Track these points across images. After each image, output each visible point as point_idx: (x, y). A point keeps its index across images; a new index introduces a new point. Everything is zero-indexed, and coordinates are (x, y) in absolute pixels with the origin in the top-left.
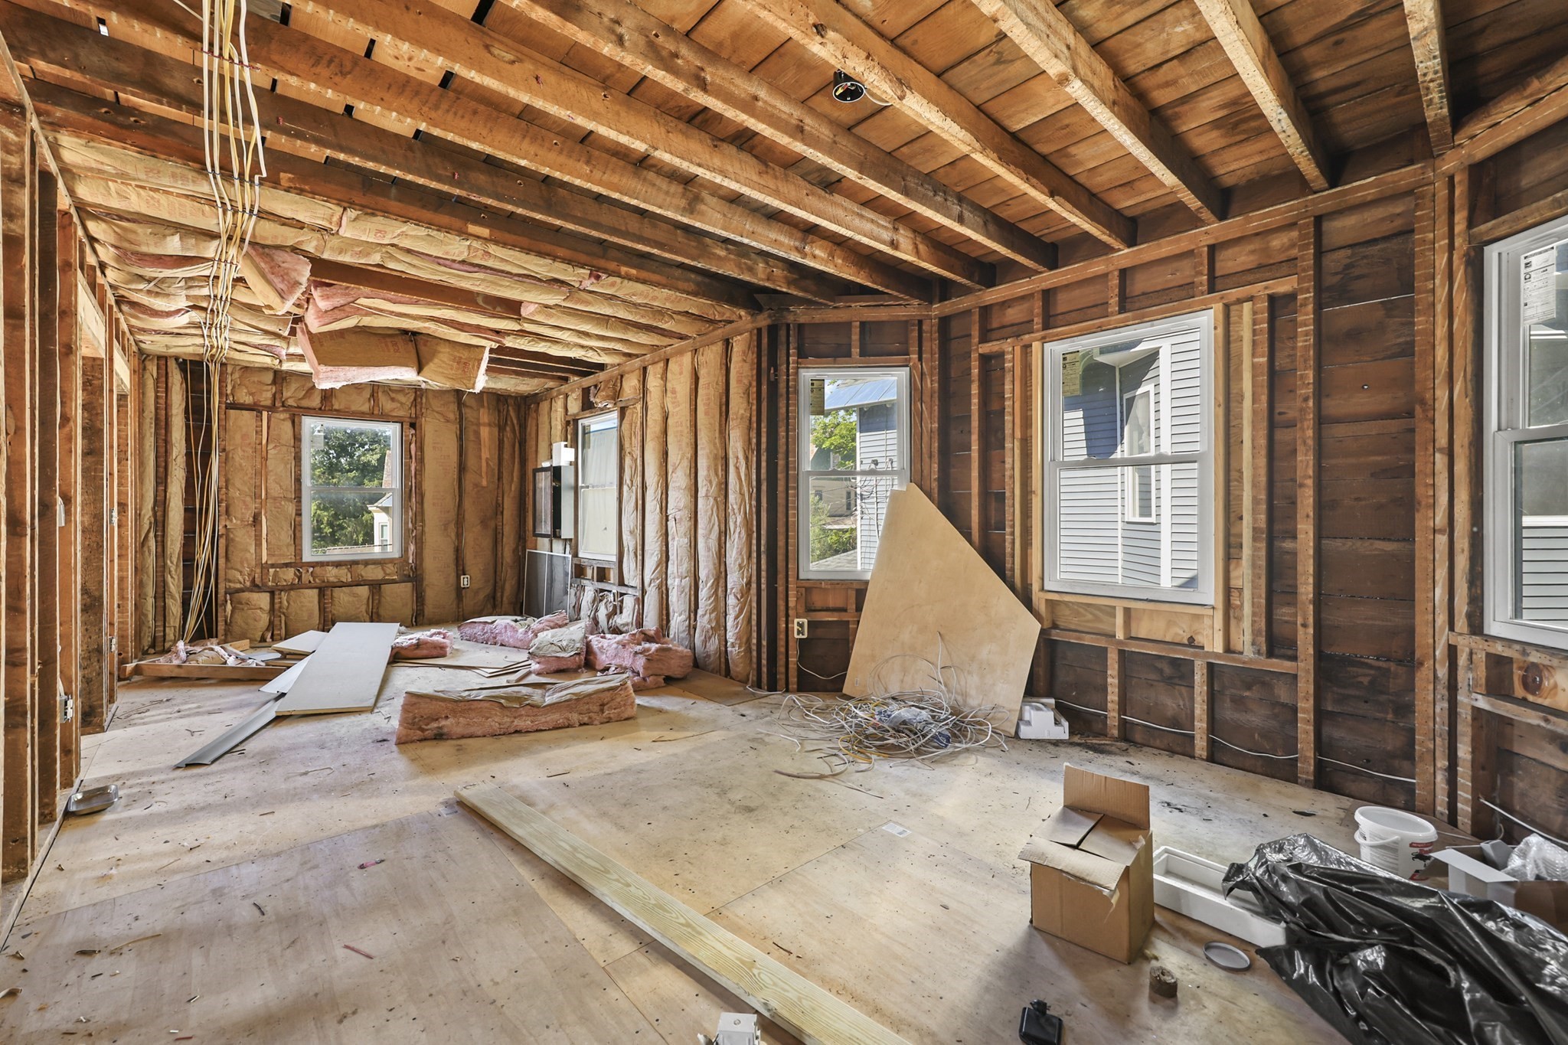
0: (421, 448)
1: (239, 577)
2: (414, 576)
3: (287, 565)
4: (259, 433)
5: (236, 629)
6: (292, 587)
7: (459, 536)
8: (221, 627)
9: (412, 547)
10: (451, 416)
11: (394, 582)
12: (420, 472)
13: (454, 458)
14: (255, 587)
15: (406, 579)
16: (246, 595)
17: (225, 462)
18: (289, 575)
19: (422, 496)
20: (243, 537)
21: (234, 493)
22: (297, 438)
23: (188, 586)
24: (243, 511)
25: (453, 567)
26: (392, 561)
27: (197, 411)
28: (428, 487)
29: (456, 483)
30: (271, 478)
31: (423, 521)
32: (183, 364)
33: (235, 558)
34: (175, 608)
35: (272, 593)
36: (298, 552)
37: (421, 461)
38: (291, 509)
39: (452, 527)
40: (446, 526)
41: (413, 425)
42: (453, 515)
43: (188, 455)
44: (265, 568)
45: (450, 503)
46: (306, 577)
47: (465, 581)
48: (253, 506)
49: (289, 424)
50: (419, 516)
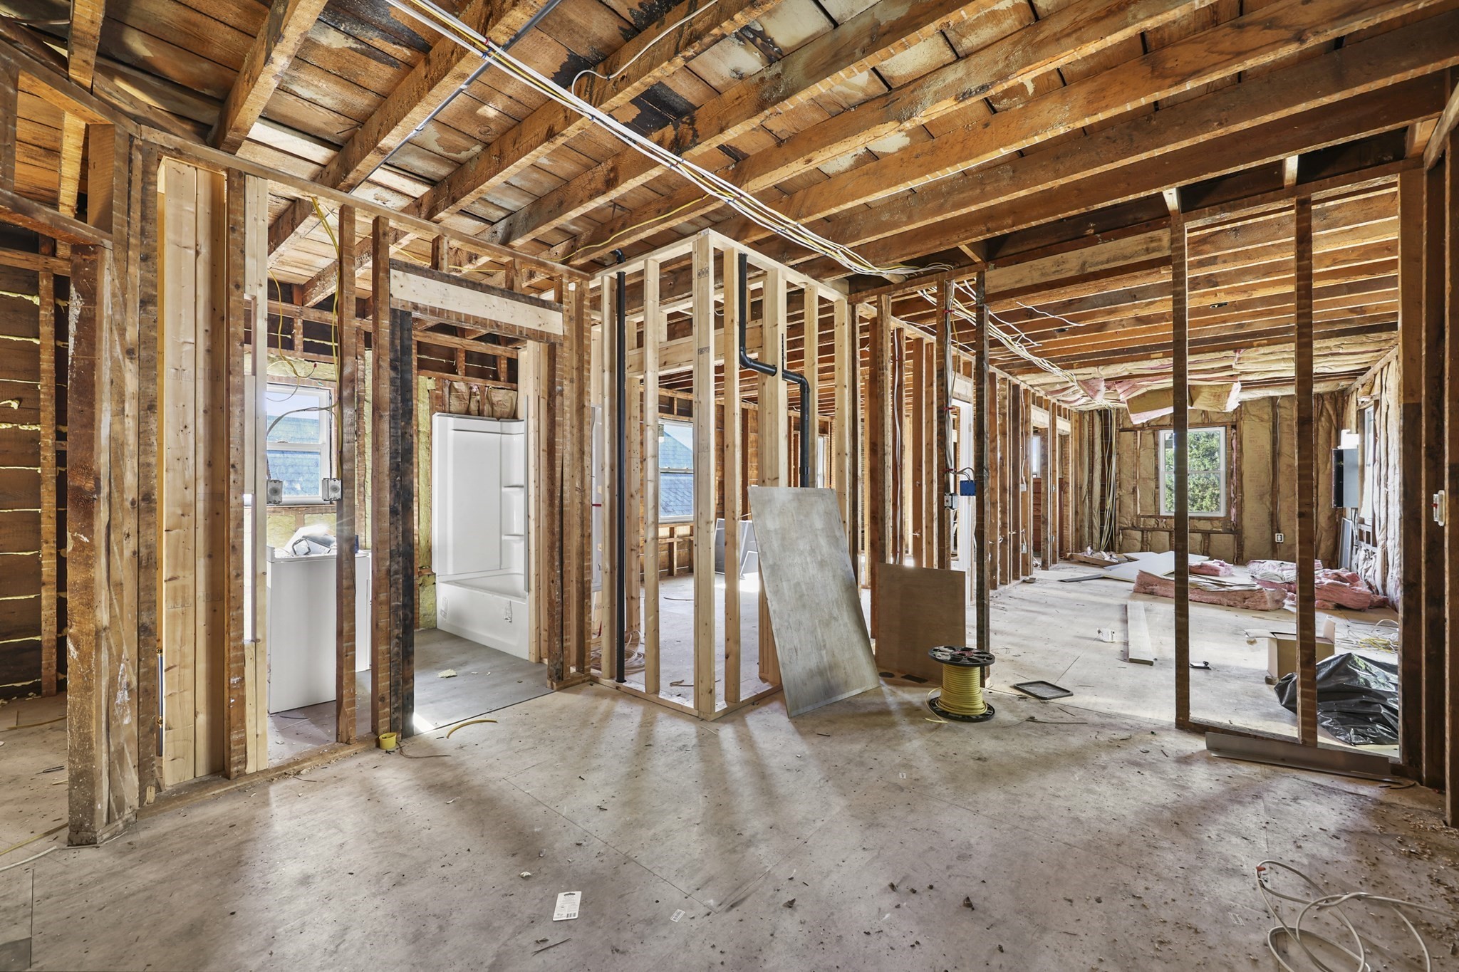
0: (1240, 442)
1: (1126, 522)
2: (1236, 530)
3: (1151, 517)
4: (1135, 443)
5: (1124, 548)
6: (1153, 530)
7: (1274, 503)
8: (1117, 547)
9: (1234, 511)
10: (1266, 417)
11: (1219, 533)
12: (1240, 459)
13: (1268, 447)
14: (1134, 528)
15: (1231, 532)
16: (1128, 531)
17: (1119, 460)
18: (1152, 522)
19: (1242, 476)
20: (1128, 500)
21: (1123, 476)
22: (1156, 444)
23: (1102, 524)
24: (1128, 486)
25: (1268, 526)
26: (1218, 519)
27: (1106, 435)
28: (1246, 468)
29: (1270, 466)
30: (1142, 467)
31: (1242, 492)
32: (1100, 412)
33: (1124, 511)
34: (1096, 534)
35: (1143, 532)
36: (1157, 510)
37: (1241, 451)
38: (1153, 485)
39: (1267, 498)
40: (1261, 497)
41: (1234, 427)
42: (1268, 488)
43: (1103, 458)
44: (1139, 517)
45: (1265, 479)
46: (1161, 525)
47: (1278, 538)
48: (1133, 483)
49: (1152, 436)
50: (1240, 487)
